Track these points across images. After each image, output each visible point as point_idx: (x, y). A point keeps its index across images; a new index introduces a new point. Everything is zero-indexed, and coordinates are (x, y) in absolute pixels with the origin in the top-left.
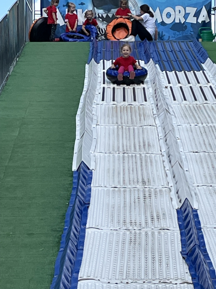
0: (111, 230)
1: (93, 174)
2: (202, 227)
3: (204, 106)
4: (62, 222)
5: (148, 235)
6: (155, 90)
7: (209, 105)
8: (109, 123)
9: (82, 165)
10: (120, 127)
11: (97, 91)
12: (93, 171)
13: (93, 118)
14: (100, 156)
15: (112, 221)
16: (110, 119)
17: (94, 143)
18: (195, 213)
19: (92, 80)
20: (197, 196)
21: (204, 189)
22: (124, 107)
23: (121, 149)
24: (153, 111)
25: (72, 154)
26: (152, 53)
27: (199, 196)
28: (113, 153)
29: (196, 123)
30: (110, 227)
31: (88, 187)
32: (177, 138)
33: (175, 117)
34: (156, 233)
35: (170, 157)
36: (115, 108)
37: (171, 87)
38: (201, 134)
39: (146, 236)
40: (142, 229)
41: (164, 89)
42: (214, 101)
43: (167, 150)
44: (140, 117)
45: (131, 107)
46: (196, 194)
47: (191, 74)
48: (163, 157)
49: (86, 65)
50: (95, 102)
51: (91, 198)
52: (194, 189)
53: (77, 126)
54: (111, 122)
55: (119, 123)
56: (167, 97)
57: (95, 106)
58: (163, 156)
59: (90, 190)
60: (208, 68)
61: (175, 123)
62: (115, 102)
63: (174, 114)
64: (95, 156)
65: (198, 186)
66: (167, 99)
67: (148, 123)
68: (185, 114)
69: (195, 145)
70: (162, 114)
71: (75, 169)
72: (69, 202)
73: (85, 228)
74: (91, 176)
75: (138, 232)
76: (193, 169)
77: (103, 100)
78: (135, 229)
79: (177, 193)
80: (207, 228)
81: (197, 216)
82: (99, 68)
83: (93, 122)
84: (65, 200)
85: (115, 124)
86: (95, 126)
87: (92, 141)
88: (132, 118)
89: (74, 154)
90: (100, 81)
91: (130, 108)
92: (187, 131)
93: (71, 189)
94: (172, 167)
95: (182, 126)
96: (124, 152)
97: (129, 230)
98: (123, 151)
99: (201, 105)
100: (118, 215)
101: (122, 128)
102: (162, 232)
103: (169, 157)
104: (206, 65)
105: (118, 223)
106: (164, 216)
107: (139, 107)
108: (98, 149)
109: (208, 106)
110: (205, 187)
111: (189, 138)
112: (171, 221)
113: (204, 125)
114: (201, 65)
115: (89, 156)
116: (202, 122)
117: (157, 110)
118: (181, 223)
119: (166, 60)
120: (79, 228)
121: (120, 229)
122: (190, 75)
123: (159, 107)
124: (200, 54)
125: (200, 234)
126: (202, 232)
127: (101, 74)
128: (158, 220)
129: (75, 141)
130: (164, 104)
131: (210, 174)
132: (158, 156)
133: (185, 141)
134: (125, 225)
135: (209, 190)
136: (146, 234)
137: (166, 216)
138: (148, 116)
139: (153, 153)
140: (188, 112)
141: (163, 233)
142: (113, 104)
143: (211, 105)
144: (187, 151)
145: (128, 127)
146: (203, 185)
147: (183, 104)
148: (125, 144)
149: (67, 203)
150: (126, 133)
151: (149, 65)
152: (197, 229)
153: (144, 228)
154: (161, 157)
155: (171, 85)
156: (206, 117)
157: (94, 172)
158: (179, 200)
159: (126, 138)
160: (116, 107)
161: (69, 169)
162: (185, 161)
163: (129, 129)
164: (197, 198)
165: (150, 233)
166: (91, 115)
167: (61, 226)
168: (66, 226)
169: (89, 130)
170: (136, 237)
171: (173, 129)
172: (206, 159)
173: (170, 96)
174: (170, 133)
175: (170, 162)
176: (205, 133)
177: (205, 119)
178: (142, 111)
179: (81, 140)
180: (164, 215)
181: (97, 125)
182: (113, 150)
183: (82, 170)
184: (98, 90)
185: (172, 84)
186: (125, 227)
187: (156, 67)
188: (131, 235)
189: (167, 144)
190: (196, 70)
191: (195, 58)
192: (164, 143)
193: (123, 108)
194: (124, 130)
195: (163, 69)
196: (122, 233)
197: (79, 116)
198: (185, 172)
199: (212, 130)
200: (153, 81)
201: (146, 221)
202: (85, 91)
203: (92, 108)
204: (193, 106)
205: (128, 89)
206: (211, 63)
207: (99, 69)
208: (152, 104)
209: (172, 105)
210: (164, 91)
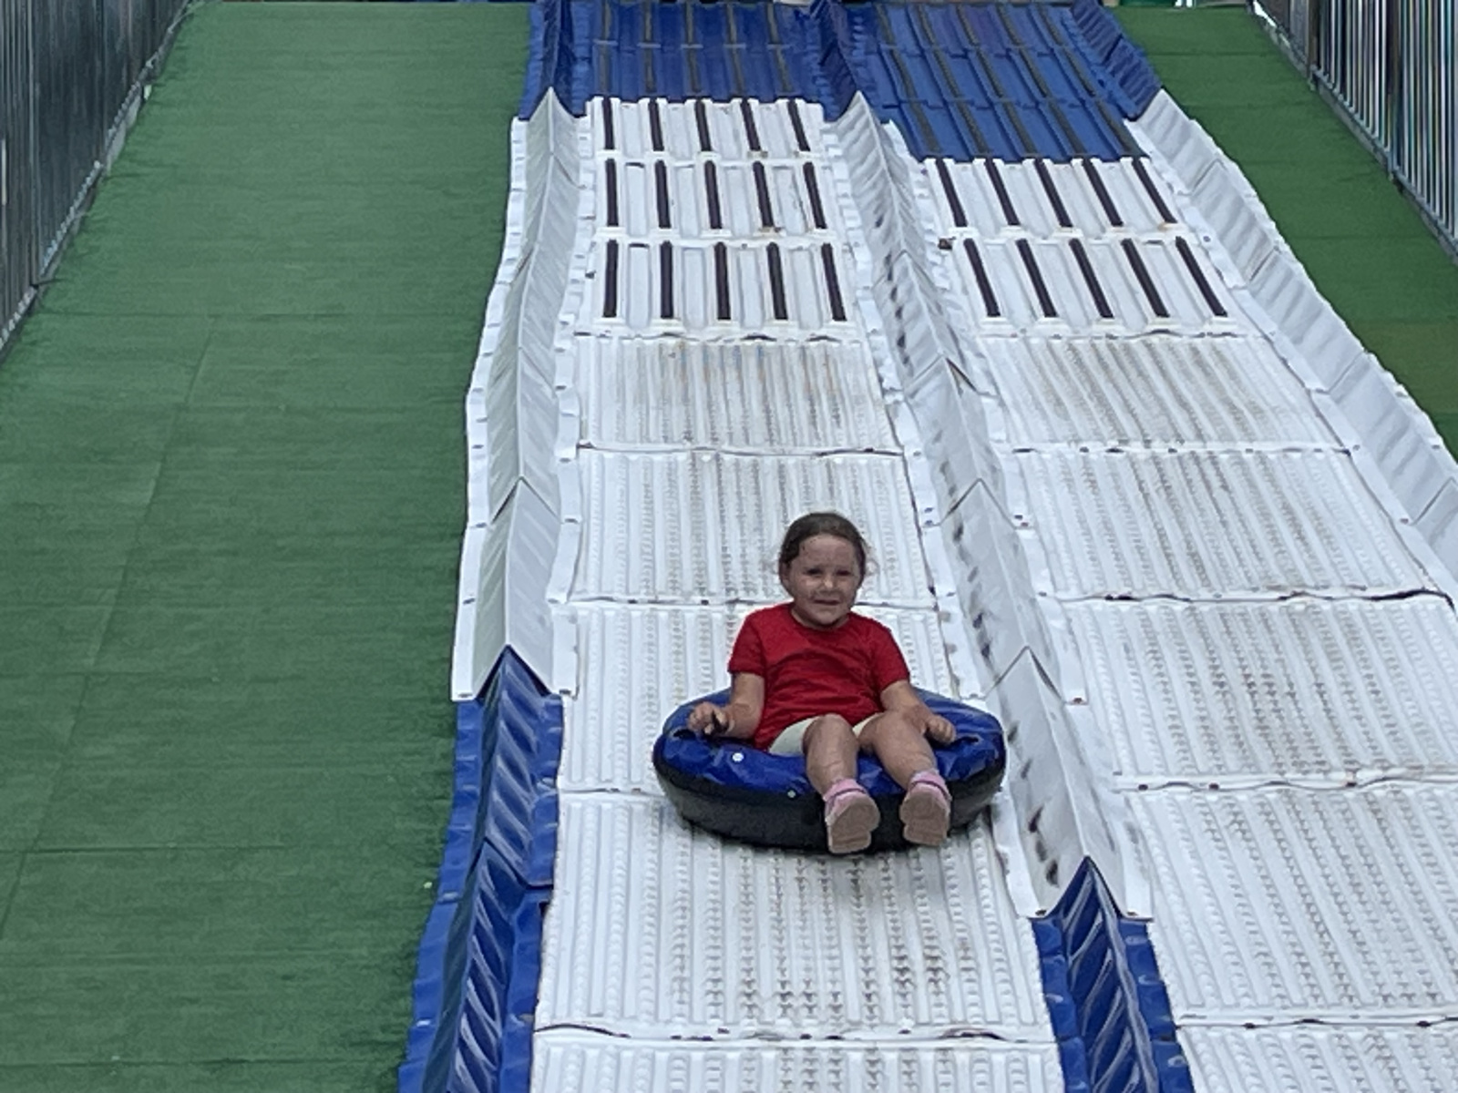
0: (677, 1038)
1: (566, 720)
2: (1177, 1023)
3: (1149, 346)
4: (402, 995)
5: (879, 1066)
6: (888, 258)
7: (1175, 339)
8: (645, 438)
9: (508, 667)
10: (706, 458)
11: (575, 262)
12: (565, 699)
13: (557, 407)
14: (603, 619)
15: (676, 986)
16: (652, 413)
17: (567, 545)
18: (1135, 941)
19: (549, 202)
20: (1141, 846)
21: (1174, 803)
22: (722, 348)
23: (715, 583)
24: (882, 371)
25: (449, 607)
26: (864, 64)
27: (1152, 842)
28: (672, 602)
29: (1112, 438)
30: (668, 1022)
31: (539, 792)
32: (1017, 523)
33: (1002, 404)
34: (928, 1058)
35: (986, 622)
36: (673, 355)
37: (969, 245)
38: (1146, 496)
39: (873, 1075)
40: (849, 1030)
41: (932, 255)
42: (1204, 320)
43: (968, 588)
44: (812, 405)
45: (760, 349)
46: (1134, 833)
47: (1074, 172)
48: (944, 625)
49: (516, 121)
50: (565, 323)
51: (560, 854)
52: (1122, 803)
53: (471, 452)
54: (655, 431)
55: (702, 438)
56: (947, 296)
57: (566, 345)
58: (945, 617)
59: (551, 809)
60: (1159, 143)
61: (1003, 436)
62: (673, 321)
63: (993, 392)
64: (573, 619)
65: (1143, 787)
66: (950, 310)
67: (859, 436)
68: (1050, 390)
69: (1117, 559)
70: (930, 393)
71: (469, 691)
72: (435, 877)
73: (531, 1029)
74: (553, 730)
75: (824, 1050)
76: (1107, 695)
77: (610, 310)
78: (806, 1031)
79: (1033, 827)
80: (1209, 1026)
81: (1145, 957)
82: (584, 139)
83: (560, 435)
84: (417, 865)
85: (680, 442)
86: (570, 452)
87: (555, 535)
88: (767, 411)
89: (461, 607)
90: (591, 207)
91: (754, 352)
92: (1069, 482)
93: (447, 803)
94: (999, 680)
95: (1039, 452)
96: (733, 596)
97: (778, 1038)
98: (728, 590)
99: (1133, 341)
100: (712, 952)
101: (714, 468)
102: (962, 1052)
103: (978, 622)
104: (1148, 129)
105: (710, 998)
106: (965, 958)
107: (803, 349)
108: (592, 580)
109: (1171, 349)
110: (1181, 794)
111: (1082, 522)
112: (1007, 986)
113: (1159, 448)
114: (1124, 128)
115: (541, 620)
116: (1145, 435)
117: (905, 369)
118: (1059, 999)
119: (933, 100)
120: (497, 1025)
121: (721, 1031)
122: (1069, 177)
123: (913, 350)
124: (1113, 73)
125: (1171, 1062)
126: (1179, 1050)
127: (595, 174)
128: (935, 981)
129: (463, 534)
130: (941, 337)
131: (1203, 718)
132: (918, 617)
133: (1059, 538)
134: (750, 1007)
135: (1206, 809)
136: (873, 1063)
137: (975, 959)
138: (858, 401)
139: (888, 601)
140: (1069, 380)
141: (962, 1058)
142: (667, 334)
143: (1186, 340)
144: (1074, 593)
145: (747, 459)
146: (1171, 784)
147: (1039, 334)
148: (734, 551)
149: (428, 885)
150: (739, 493)
151: (851, 126)
152: (1151, 1031)
153: (856, 1025)
154: (935, 626)
155: (970, 232)
156: (1164, 410)
157: (572, 709)
158: (1043, 868)
159: (741, 517)
160: (682, 347)
161: (437, 692)
162: (1065, 647)
163: (755, 466)
164: (1143, 855)
165: (891, 1057)
166: (547, 391)
167: (397, 1015)
168: (423, 1019)
169: (539, 473)
170: (817, 1077)
171: (994, 470)
172: (1177, 634)
173: (965, 291)
174: (978, 492)
175: (986, 652)
176: (1162, 491)
177: (1163, 419)
178: (821, 372)
179: (499, 529)
180: (966, 950)
181: (579, 447)
182: (675, 585)
183: (505, 696)
184: (580, 257)
185: (977, 225)
186: (754, 1021)
187: (885, 138)
188: (787, 1070)
189: (963, 555)
190: (1097, 157)
191: (1090, 93)
192: (947, 548)
193: (716, 353)
194: (729, 476)
195: (924, 150)
196: (732, 1056)
197: (482, 398)
198: (1071, 709)
199: (1203, 475)
200: (876, 212)
201: (867, 985)
202: (511, 260)
203: (551, 353)
204: (1093, 346)
205: (742, 254)
206: (1175, 116)
207: (583, 149)
208: (874, 332)
209: (979, 341)
210: (934, 264)
